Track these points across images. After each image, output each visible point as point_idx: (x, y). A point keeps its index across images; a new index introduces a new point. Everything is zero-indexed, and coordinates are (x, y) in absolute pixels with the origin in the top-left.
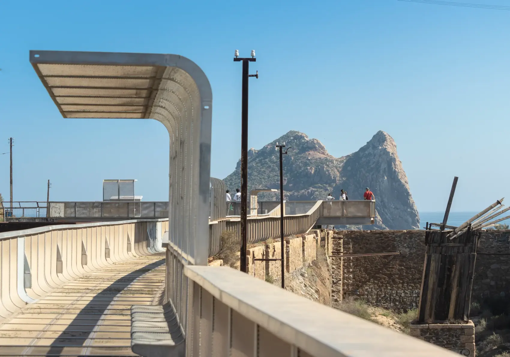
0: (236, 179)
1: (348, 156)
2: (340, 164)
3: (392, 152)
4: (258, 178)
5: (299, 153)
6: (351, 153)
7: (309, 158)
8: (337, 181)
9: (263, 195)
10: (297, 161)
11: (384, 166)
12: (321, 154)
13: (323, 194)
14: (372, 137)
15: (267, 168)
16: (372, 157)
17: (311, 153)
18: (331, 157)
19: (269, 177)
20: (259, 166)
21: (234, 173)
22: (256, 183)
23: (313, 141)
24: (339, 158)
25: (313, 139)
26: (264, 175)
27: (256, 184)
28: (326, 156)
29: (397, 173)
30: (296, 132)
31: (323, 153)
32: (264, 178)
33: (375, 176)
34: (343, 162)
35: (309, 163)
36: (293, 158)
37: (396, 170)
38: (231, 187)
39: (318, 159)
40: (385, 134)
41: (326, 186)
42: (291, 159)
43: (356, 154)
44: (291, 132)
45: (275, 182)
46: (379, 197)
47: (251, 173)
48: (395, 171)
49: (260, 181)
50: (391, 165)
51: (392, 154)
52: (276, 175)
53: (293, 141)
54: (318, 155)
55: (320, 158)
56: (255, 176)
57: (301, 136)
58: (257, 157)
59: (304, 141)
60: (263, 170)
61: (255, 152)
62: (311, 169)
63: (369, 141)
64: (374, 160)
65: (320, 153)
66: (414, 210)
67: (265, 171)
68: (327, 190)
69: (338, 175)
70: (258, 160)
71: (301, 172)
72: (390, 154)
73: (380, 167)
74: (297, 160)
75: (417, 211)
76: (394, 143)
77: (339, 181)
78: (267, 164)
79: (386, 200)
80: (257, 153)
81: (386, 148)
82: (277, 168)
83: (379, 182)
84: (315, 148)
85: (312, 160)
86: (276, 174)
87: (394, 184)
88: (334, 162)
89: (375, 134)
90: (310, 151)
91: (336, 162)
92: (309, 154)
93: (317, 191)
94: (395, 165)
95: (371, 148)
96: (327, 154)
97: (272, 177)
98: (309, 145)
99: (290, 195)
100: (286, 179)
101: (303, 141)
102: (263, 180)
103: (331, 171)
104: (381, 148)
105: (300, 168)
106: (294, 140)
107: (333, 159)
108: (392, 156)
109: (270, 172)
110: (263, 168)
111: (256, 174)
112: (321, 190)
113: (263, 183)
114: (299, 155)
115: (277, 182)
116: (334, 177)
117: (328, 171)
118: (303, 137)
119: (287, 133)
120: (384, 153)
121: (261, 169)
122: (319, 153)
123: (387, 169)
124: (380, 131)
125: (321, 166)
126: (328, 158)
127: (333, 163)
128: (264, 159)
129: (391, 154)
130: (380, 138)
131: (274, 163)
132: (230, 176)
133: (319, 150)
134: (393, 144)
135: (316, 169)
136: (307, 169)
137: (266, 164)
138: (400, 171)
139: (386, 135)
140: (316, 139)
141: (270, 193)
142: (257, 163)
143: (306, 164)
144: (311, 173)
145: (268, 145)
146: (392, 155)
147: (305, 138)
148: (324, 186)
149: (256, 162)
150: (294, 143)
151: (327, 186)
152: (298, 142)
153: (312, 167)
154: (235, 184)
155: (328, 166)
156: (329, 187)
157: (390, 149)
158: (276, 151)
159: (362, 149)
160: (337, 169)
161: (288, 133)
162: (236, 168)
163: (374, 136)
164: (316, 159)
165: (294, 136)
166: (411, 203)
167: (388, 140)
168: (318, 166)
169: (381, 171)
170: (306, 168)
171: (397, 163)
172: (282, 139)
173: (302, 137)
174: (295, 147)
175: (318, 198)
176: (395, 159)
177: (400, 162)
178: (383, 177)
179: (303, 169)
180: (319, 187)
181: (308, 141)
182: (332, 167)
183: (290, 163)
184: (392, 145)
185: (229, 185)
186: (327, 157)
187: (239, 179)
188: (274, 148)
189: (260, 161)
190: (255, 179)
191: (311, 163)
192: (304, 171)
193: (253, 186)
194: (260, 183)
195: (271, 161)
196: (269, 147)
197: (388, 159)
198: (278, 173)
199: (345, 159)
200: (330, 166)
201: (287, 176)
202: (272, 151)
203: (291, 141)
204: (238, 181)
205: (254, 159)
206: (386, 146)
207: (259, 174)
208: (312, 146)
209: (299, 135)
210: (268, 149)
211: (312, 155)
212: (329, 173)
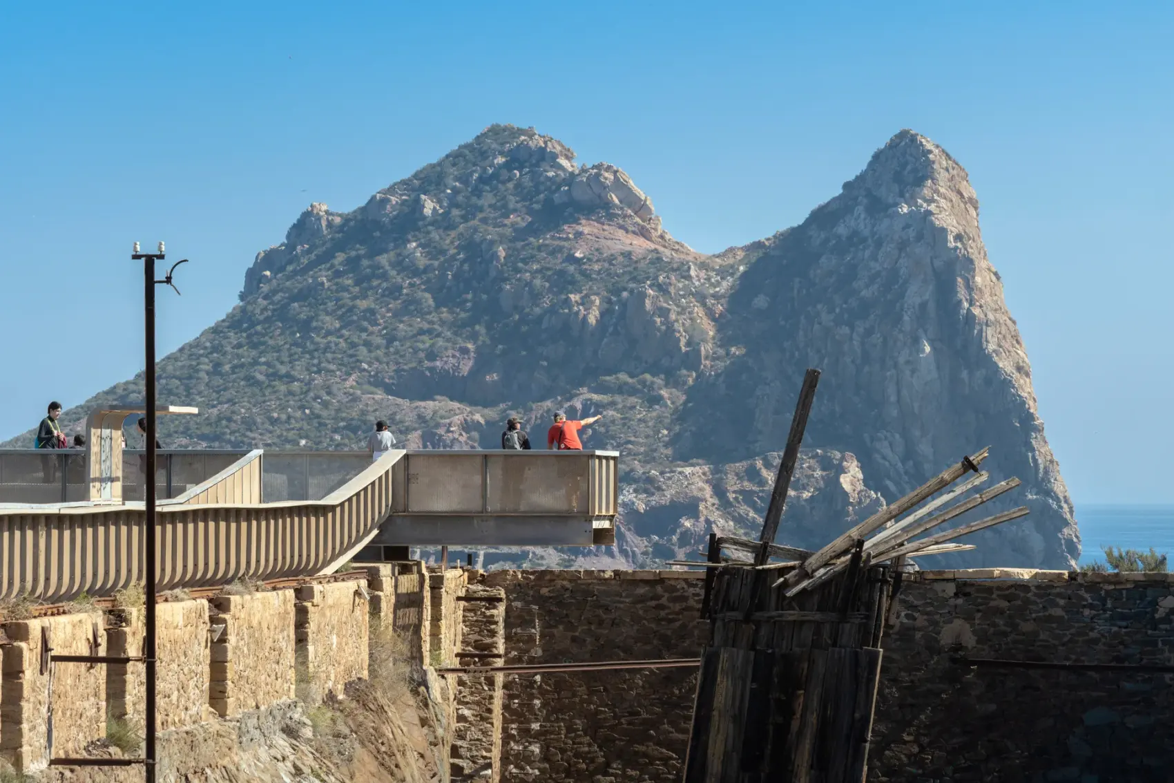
0: (239, 346)
1: (758, 245)
2: (718, 284)
3: (955, 231)
4: (343, 344)
5: (532, 230)
6: (770, 235)
7: (578, 255)
8: (707, 358)
9: (365, 422)
10: (520, 265)
11: (918, 293)
12: (630, 236)
13: (640, 420)
14: (870, 159)
15: (383, 296)
16: (867, 253)
17: (586, 230)
18: (677, 247)
19: (390, 340)
20: (345, 289)
21: (230, 317)
22: (333, 367)
23: (598, 175)
24: (718, 256)
25: (599, 167)
26: (370, 328)
27: (333, 371)
28: (653, 246)
29: (978, 327)
30: (521, 132)
31: (643, 233)
32: (367, 344)
33: (877, 338)
34: (732, 275)
35: (578, 277)
36: (502, 253)
37: (976, 311)
38: (218, 381)
39: (621, 259)
40: (929, 146)
41: (653, 383)
42: (495, 256)
43: (793, 239)
44: (495, 131)
45: (420, 362)
46: (897, 436)
47: (310, 320)
48: (970, 318)
49: (351, 356)
50: (953, 284)
51: (958, 237)
52: (421, 332)
53: (505, 174)
54: (623, 241)
55: (627, 255)
56: (329, 333)
57: (542, 151)
58: (340, 246)
59: (557, 175)
60: (363, 304)
61: (330, 225)
62: (586, 301)
63: (851, 178)
64: (872, 264)
65: (627, 231)
66: (1058, 500)
67: (372, 312)
68: (658, 400)
69: (711, 333)
70: (340, 257)
71: (540, 319)
72: (946, 241)
73: (902, 295)
74: (525, 261)
75: (1066, 501)
76: (969, 191)
77: (714, 359)
78: (384, 276)
79: (925, 448)
80: (341, 228)
81: (929, 213)
82: (427, 295)
83: (896, 365)
84: (607, 205)
85: (589, 260)
86: (426, 326)
87: (964, 374)
88: (693, 273)
89: (882, 147)
90: (583, 222)
91: (703, 274)
92: (579, 235)
93: (612, 404)
94: (970, 288)
95: (860, 210)
96: (662, 237)
97: (405, 338)
98: (579, 195)
99: (487, 422)
100: (470, 346)
101: (551, 174)
102: (363, 350)
103: (679, 313)
104: (905, 209)
105: (536, 297)
106: (508, 166)
107: (690, 258)
108: (956, 248)
109: (397, 315)
110: (365, 297)
111: (332, 323)
112: (633, 400)
113: (365, 366)
114: (532, 239)
115: (427, 364)
116: (688, 344)
117: (664, 313)
118: (554, 156)
119: (478, 137)
120: (919, 237)
121: (358, 302)
122: (621, 233)
123: (931, 306)
124: (903, 135)
125: (631, 292)
126: (667, 254)
127: (689, 278)
128: (372, 254)
129: (951, 238)
130: (906, 163)
131: (416, 272)
132: (216, 330)
133: (625, 216)
134: (960, 193)
135: (609, 302)
136: (567, 302)
137: (378, 277)
138: (991, 316)
139: (930, 152)
140: (609, 168)
141: (395, 413)
142: (338, 274)
143: (562, 282)
144: (585, 318)
145: (391, 190)
146: (959, 245)
147: (563, 162)
148: (643, 383)
149: (332, 266)
150: (510, 185)
151: (659, 381)
152: (527, 181)
153: (587, 296)
154: (234, 368)
155: (662, 289)
156: (666, 385)
157: (946, 218)
158: (424, 218)
159: (822, 217)
160: (704, 305)
161: (484, 135)
162: (242, 297)
163: (877, 157)
164: (611, 259)
165: (510, 151)
166: (1042, 466)
167: (942, 176)
168: (617, 291)
169: (906, 318)
170: (563, 297)
171: (978, 279)
172: (454, 165)
173: (544, 156)
174: (512, 201)
175: (613, 438)
176: (971, 261)
177: (996, 274)
178: (916, 341)
179: (546, 302)
180: (621, 389)
181: (572, 174)
182: (683, 296)
183: (493, 273)
184: (955, 197)
185: (208, 373)
186: (661, 249)
187: (254, 346)
188: (417, 206)
189: (353, 264)
190: (327, 349)
191: (586, 275)
192: (552, 311)
193: (319, 380)
194: (353, 365)
195: (399, 265)
196: (394, 199)
197: (937, 263)
198: (432, 323)
199: (741, 262)
200: (672, 290)
201: (474, 337)
202: (410, 219)
203: (495, 176)
204: (247, 354)
205: (327, 257)
206: (932, 201)
207: (346, 324)
208: (591, 198)
209: (533, 144)
210: (389, 210)
211: (591, 238)
212: (667, 322)
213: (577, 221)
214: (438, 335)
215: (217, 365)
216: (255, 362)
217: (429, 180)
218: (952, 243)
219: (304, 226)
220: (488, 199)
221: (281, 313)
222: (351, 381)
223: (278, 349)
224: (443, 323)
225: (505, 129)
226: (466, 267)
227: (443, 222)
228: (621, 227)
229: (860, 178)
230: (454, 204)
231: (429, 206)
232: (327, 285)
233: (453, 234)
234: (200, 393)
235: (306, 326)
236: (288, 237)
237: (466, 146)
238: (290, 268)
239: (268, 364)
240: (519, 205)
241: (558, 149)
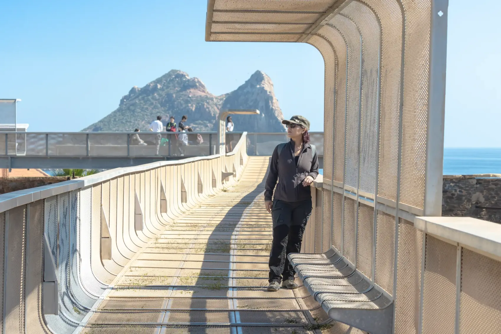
0: (119, 115)
1: (228, 94)
2: (219, 102)
4: (141, 115)
5: (181, 91)
6: (230, 92)
7: (190, 96)
8: (217, 117)
10: (178, 98)
11: (261, 104)
15: (150, 105)
16: (250, 95)
17: (192, 91)
18: (211, 95)
19: (151, 114)
20: (142, 103)
21: (117, 109)
22: (139, 120)
23: (194, 79)
24: (219, 96)
25: (194, 78)
29: (274, 111)
30: (178, 71)
31: (204, 91)
32: (146, 115)
34: (222, 100)
35: (190, 101)
36: (174, 96)
37: (273, 107)
38: (115, 123)
40: (263, 73)
42: (173, 96)
43: (235, 93)
44: (173, 71)
48: (272, 109)
49: (143, 117)
50: (268, 103)
51: (270, 92)
52: (158, 112)
53: (174, 79)
54: (200, 93)
55: (200, 96)
56: (138, 113)
57: (182, 74)
58: (140, 94)
59: (186, 80)
60: (145, 107)
61: (138, 90)
62: (192, 106)
63: (247, 80)
64: (252, 98)
65: (200, 91)
67: (147, 108)
68: (207, 126)
69: (218, 112)
70: (140, 97)
71: (182, 109)
73: (258, 105)
76: (271, 83)
78: (150, 101)
80: (140, 91)
81: (264, 87)
82: (159, 105)
83: (257, 119)
84: (196, 86)
85: (192, 97)
86: (159, 111)
87: (271, 121)
88: (214, 100)
89: (253, 73)
91: (216, 100)
92: (190, 92)
93: (198, 127)
94: (272, 103)
95: (249, 87)
96: (208, 92)
98: (190, 84)
100: (168, 115)
101: (184, 79)
102: (145, 116)
103: (211, 108)
104: (258, 86)
105: (182, 105)
107: (213, 97)
108: (269, 95)
109: (153, 109)
110: (146, 105)
111: (139, 110)
112: (202, 126)
113: (146, 119)
114: (181, 93)
116: (214, 114)
117: (208, 108)
118: (185, 76)
120: (262, 92)
123: (264, 107)
124: (258, 71)
125: (201, 104)
126: (209, 96)
128: (147, 96)
130: (259, 77)
131: (156, 100)
132: (115, 112)
133: (200, 88)
135: (197, 106)
136: (188, 106)
137: (148, 101)
138: (276, 109)
139: (263, 75)
140: (196, 78)
142: (140, 100)
143: (187, 102)
144: (192, 109)
145: (151, 83)
146: (270, 94)
147: (187, 77)
148: (204, 123)
150: (176, 82)
151: (207, 122)
152: (179, 81)
154: (119, 120)
155: (208, 103)
156: (209, 123)
157: (267, 87)
158: (158, 88)
159: (241, 88)
160: (217, 106)
161: (170, 71)
162: (120, 105)
163: (252, 76)
164: (197, 97)
165: (176, 75)
167: (266, 80)
168: (198, 104)
171: (274, 101)
172: (164, 78)
173: (183, 76)
174: (177, 85)
176: (272, 97)
177: (277, 100)
178: (261, 114)
179: (184, 106)
180: (200, 124)
181: (189, 79)
182: (212, 105)
183: (172, 100)
184: (268, 84)
185: (113, 121)
186: (207, 95)
187: (123, 115)
188: (156, 86)
189: (143, 98)
190: (138, 116)
191: (192, 100)
192: (185, 107)
193: (136, 122)
194: (143, 119)
195: (154, 98)
196: (152, 85)
197: (265, 98)
199: (225, 97)
200: (210, 103)
201: (169, 113)
202: (155, 89)
203: (173, 80)
204: (121, 117)
205: (137, 97)
206: (264, 85)
207: (142, 111)
208: (193, 84)
209: (180, 73)
210: (150, 87)
211: (192, 93)
212: (209, 110)
213: (190, 89)
214: (162, 113)
215: (115, 119)
216: (123, 119)
217: (159, 81)
218: (268, 93)
219: (133, 90)
220: (171, 85)
221: (128, 109)
222: (143, 123)
223: (128, 116)
224: (162, 110)
226: (167, 99)
227: (162, 89)
228: (199, 90)
229: (249, 80)
230: (164, 85)
231: (159, 86)
232: (138, 102)
233: (164, 92)
234: (112, 125)
235: (134, 111)
236: (129, 93)
237: (167, 74)
238: (130, 99)
239: (126, 119)
241: (186, 74)
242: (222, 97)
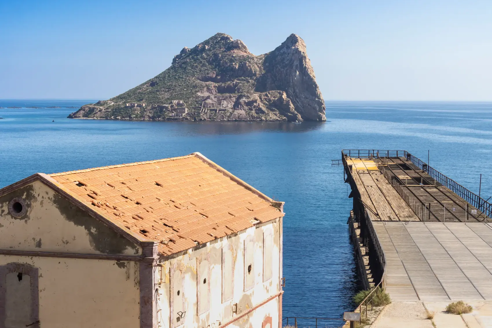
0: (173, 72)
1: (266, 54)
2: (259, 61)
3: (303, 52)
4: (192, 72)
5: (225, 51)
6: (268, 52)
7: (234, 56)
8: (258, 74)
9: (196, 86)
11: (296, 63)
12: (243, 52)
13: (246, 85)
14: (286, 39)
15: (199, 63)
16: (286, 55)
17: (235, 52)
18: (252, 55)
19: (200, 71)
20: (192, 62)
21: (171, 67)
22: (190, 76)
23: (237, 41)
24: (259, 56)
25: (237, 40)
26: (197, 69)
27: (190, 77)
28: (247, 54)
29: (307, 69)
30: (223, 34)
31: (246, 52)
32: (196, 72)
33: (288, 71)
34: (262, 59)
35: (234, 60)
36: (220, 55)
37: (307, 66)
38: (169, 78)
39: (242, 57)
40: (297, 36)
41: (248, 79)
43: (272, 53)
44: (218, 34)
45: (206, 75)
46: (292, 89)
47: (186, 67)
48: (305, 67)
49: (193, 74)
50: (302, 62)
52: (206, 70)
54: (242, 53)
55: (243, 56)
56: (189, 70)
57: (227, 37)
58: (190, 54)
59: (230, 42)
60: (195, 65)
61: (188, 50)
62: (235, 64)
63: (283, 42)
64: (288, 58)
66: (321, 100)
67: (197, 66)
68: (249, 82)
69: (258, 70)
70: (191, 56)
71: (227, 67)
72: (301, 53)
73: (293, 63)
74: (224, 57)
75: (323, 100)
77: (259, 75)
78: (199, 60)
79: (297, 91)
80: (190, 51)
81: (298, 48)
82: (207, 63)
83: (292, 75)
84: (239, 47)
85: (236, 57)
86: (207, 69)
87: (304, 77)
88: (255, 59)
89: (289, 36)
90: (235, 50)
91: (257, 59)
92: (234, 52)
93: (241, 83)
94: (305, 62)
95: (285, 48)
96: (249, 53)
97: (203, 71)
98: (234, 45)
99: (218, 86)
100: (215, 72)
101: (229, 41)
103: (252, 66)
104: (293, 48)
105: (226, 63)
106: (221, 40)
107: (254, 56)
109: (202, 66)
110: (196, 63)
111: (190, 68)
112: (244, 82)
113: (196, 76)
114: (226, 53)
115: (207, 75)
116: (254, 72)
117: (250, 66)
118: (229, 38)
119: (215, 35)
120: (296, 53)
121: (194, 64)
122: (241, 52)
123: (298, 65)
124: (292, 34)
125: (244, 62)
126: (250, 56)
127: (254, 60)
128: (197, 55)
129: (302, 53)
130: (293, 39)
131: (205, 59)
132: (169, 69)
133: (242, 49)
134: (303, 45)
135: (240, 64)
137: (198, 60)
138: (309, 67)
139: (298, 37)
140: (239, 40)
141: (201, 84)
142: (190, 59)
143: (232, 61)
144: (236, 67)
145: (200, 44)
146: (303, 54)
147: (230, 39)
148: (246, 79)
149: (189, 58)
150: (221, 43)
151: (249, 78)
152: (224, 43)
153: (236, 63)
154: (172, 76)
155: (250, 62)
156: (251, 79)
157: (301, 49)
158: (206, 49)
159: (278, 49)
160: (257, 65)
161: (216, 35)
162: (172, 63)
163: (288, 38)
164: (240, 57)
165: (221, 37)
166: (318, 94)
167: (300, 42)
168: (241, 62)
169: (294, 67)
170: (231, 63)
171: (307, 60)
172: (211, 40)
173: (227, 38)
175: (241, 89)
176: (306, 57)
177: (310, 60)
178: (296, 72)
179: (228, 64)
180: (242, 80)
181: (233, 41)
182: (253, 63)
183: (219, 59)
184: (302, 46)
185: (167, 77)
187: (175, 72)
188: (204, 47)
189: (193, 58)
190: (189, 73)
191: (236, 59)
192: (230, 66)
193: (188, 78)
194: (193, 75)
195: (202, 58)
196: (200, 46)
197: (300, 57)
198: (207, 68)
199: (263, 57)
200: (251, 62)
201: (215, 70)
202: (203, 49)
203: (218, 42)
204: (174, 74)
205: (188, 56)
206: (298, 46)
207: (192, 68)
208: (236, 45)
209: (225, 36)
210: (199, 47)
211: (236, 53)
212: (250, 68)
213: (233, 50)
214: (209, 70)
215: (169, 75)
216: (176, 75)
217: (207, 42)
218: (302, 54)
219: (184, 51)
220: (217, 46)
221: (181, 66)
222: (193, 79)
223: (180, 73)
224: (210, 68)
225: (220, 34)
226: (214, 58)
227: (209, 50)
228: (242, 51)
229: (285, 42)
230: (211, 47)
231: (207, 47)
232: (188, 61)
233: (211, 52)
234: (166, 80)
235: (185, 68)
236: (180, 53)
237: (213, 36)
238: (182, 58)
239: (178, 75)
240: (223, 47)
241: (230, 37)
242: (261, 57)
